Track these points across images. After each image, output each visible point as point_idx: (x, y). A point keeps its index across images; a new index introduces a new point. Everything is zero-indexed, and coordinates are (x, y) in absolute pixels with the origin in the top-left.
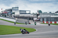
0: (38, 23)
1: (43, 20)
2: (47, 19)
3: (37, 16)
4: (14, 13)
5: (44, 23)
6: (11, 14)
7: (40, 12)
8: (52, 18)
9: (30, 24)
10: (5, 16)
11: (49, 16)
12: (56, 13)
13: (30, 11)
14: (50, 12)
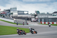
0: (36, 24)
1: (41, 21)
2: (44, 19)
3: (35, 17)
4: (12, 14)
5: (41, 23)
6: (10, 14)
7: (38, 12)
8: (50, 18)
9: (28, 24)
10: (4, 16)
11: (46, 16)
12: (53, 14)
13: (28, 12)
14: (48, 13)
